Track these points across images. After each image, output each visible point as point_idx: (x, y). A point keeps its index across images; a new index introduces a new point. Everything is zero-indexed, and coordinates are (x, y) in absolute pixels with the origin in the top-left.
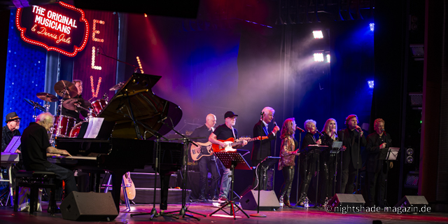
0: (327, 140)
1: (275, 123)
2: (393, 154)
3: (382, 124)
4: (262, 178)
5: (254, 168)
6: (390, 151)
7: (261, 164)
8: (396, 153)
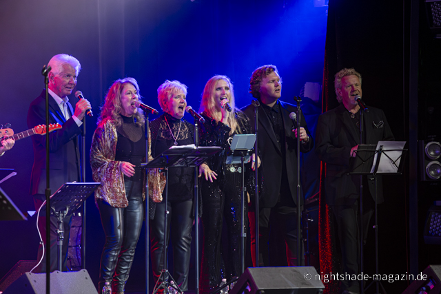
0: (214, 131)
1: (80, 93)
2: (389, 159)
3: (355, 80)
4: (53, 237)
5: (31, 213)
6: (380, 152)
7: (50, 202)
8: (396, 155)
